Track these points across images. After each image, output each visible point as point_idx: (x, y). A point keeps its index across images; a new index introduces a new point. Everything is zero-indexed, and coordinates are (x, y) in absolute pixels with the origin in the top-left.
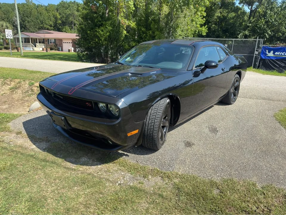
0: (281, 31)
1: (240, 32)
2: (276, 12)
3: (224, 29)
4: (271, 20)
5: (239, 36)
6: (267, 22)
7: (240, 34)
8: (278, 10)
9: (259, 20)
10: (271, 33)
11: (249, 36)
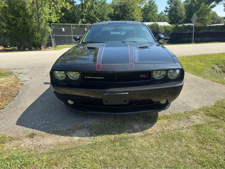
0: (105, 19)
1: (80, 20)
2: (99, 6)
3: (67, 17)
4: (97, 11)
5: (79, 22)
6: (95, 12)
7: (79, 21)
8: (100, 5)
9: (90, 11)
10: (99, 20)
11: (86, 23)
